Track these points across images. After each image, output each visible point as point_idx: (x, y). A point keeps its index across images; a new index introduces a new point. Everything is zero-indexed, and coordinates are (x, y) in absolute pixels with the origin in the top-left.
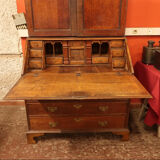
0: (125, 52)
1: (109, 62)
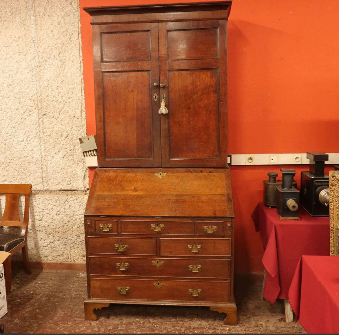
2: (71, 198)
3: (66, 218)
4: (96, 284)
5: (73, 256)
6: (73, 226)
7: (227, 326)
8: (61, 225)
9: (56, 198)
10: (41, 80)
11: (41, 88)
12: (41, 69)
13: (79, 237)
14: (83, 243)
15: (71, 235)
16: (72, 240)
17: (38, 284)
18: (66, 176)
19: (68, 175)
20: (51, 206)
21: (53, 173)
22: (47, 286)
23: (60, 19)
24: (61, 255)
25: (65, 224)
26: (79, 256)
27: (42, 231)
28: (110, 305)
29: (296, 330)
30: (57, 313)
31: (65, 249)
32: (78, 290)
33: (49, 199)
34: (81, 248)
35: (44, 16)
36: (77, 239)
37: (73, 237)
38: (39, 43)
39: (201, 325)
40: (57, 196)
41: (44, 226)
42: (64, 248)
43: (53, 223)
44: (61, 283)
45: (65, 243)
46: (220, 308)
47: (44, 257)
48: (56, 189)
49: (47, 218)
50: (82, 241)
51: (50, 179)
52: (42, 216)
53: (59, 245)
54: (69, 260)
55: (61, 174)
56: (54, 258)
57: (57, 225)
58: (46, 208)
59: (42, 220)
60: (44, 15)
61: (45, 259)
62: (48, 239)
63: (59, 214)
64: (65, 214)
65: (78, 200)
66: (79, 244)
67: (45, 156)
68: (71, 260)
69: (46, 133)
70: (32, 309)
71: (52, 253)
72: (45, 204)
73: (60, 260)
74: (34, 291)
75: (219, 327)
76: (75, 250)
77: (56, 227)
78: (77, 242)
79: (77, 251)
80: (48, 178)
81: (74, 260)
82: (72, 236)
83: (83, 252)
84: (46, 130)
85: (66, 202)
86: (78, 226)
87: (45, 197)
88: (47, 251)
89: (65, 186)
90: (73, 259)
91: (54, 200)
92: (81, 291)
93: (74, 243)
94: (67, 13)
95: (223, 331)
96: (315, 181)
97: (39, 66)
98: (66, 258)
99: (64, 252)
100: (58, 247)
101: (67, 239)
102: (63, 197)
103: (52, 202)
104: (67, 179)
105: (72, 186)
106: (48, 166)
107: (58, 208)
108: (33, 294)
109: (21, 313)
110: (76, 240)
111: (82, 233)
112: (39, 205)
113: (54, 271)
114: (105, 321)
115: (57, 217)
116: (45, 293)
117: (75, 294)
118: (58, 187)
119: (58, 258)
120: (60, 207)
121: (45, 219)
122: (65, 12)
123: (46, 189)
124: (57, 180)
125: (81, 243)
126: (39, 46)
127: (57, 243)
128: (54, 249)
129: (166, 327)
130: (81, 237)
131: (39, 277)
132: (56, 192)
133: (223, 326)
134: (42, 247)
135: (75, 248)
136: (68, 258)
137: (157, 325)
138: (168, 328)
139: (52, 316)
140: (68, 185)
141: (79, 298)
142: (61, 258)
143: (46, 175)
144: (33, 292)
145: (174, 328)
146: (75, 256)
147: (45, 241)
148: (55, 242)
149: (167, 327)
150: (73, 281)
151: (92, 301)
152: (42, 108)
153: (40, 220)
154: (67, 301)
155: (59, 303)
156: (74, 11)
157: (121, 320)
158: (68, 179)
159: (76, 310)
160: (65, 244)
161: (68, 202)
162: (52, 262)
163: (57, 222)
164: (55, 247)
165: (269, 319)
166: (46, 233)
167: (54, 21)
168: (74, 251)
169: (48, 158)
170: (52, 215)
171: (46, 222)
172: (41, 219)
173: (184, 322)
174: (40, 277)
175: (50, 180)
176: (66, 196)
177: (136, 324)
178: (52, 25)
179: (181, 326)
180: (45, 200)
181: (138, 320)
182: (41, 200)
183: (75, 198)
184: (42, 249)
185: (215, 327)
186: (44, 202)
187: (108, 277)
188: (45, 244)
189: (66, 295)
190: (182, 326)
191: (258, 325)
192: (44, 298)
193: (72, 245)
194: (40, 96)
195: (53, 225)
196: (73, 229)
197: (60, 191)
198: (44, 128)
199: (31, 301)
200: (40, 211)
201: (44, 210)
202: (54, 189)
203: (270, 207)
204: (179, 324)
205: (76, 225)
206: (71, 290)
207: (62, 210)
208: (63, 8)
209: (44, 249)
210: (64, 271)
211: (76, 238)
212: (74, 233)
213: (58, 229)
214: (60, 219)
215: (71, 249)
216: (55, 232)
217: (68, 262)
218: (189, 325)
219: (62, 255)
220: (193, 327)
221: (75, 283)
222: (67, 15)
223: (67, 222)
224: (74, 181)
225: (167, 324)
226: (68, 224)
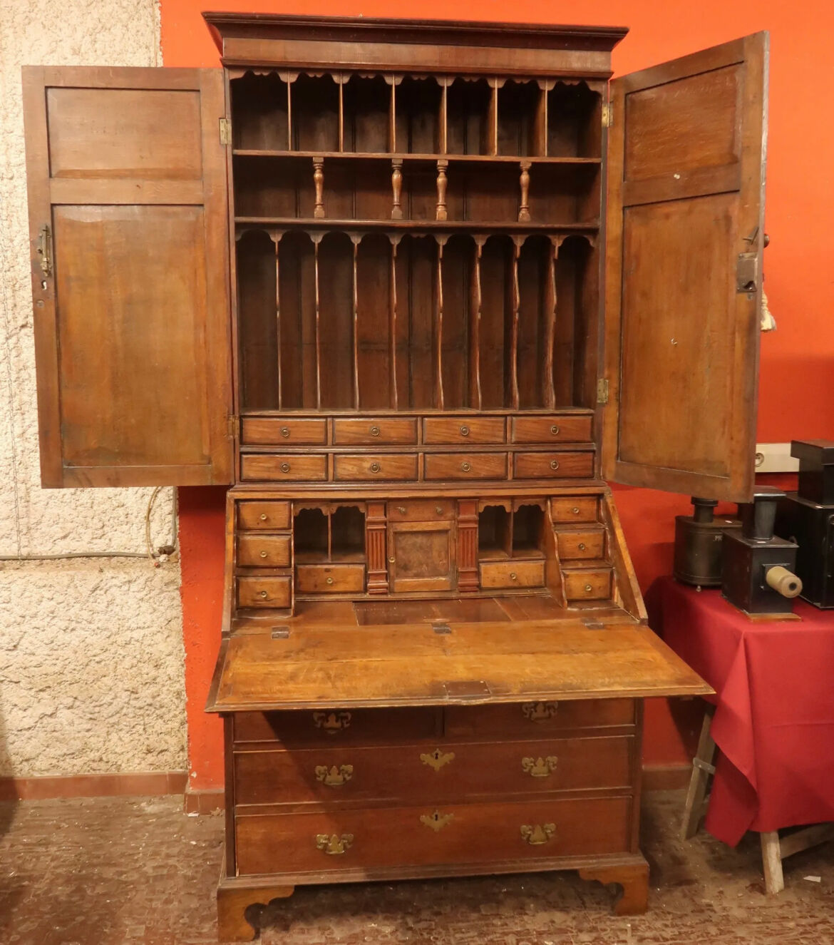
0: (607, 542)
1: (550, 582)
2: (113, 577)
3: (97, 641)
4: (252, 832)
5: (116, 753)
6: (116, 663)
7: (624, 919)
8: (81, 663)
9: (66, 581)
10: (14, 219)
11: (15, 243)
12: (15, 187)
13: (137, 696)
14: (148, 712)
15: (111, 689)
16: (114, 704)
17: (21, 847)
18: (91, 513)
19: (95, 508)
20: (47, 606)
21: (48, 503)
22: (53, 849)
23: (79, 35)
24: (77, 753)
25: (91, 658)
26: (136, 752)
27: (16, 683)
28: (295, 889)
29: (800, 912)
30: (122, 928)
31: (91, 733)
32: (156, 853)
33: (41, 583)
34: (140, 728)
35: (29, 23)
36: (130, 700)
37: (116, 697)
38: (11, 106)
39: (553, 922)
40: (67, 575)
41: (24, 666)
42: (88, 730)
43: (54, 657)
44: (94, 836)
45: (91, 716)
46: (605, 871)
47: (21, 763)
48: (56, 554)
49: (35, 642)
50: (146, 708)
51: (38, 523)
52: (18, 637)
53: (73, 722)
54: (103, 766)
55: (74, 506)
56: (54, 762)
57: (67, 662)
58: (34, 610)
59: (19, 647)
60: (27, 21)
61: (26, 766)
62: (35, 705)
63: (73, 630)
64: (92, 626)
65: (137, 583)
66: (134, 717)
67: (23, 451)
68: (110, 764)
69: (26, 382)
70: (37, 924)
71: (47, 747)
72: (28, 599)
73: (73, 767)
74: (19, 868)
75: (605, 922)
76: (121, 734)
77: (64, 667)
78: (130, 710)
79: (127, 738)
80: (33, 521)
81: (119, 763)
82: (114, 694)
83: (148, 739)
84: (29, 374)
85: (98, 592)
86: (135, 661)
87: (27, 578)
88: (33, 741)
89: (84, 543)
90: (116, 762)
91: (58, 588)
92: (168, 856)
93: (118, 715)
94: (103, 21)
95: (619, 933)
96: (831, 517)
97: (10, 176)
98: (94, 761)
99: (86, 743)
100: (67, 728)
101: (97, 704)
102: (89, 576)
103: (53, 592)
104: (96, 523)
105: (107, 541)
106: (33, 483)
107: (72, 611)
108: (19, 879)
109: (8, 939)
110: (126, 705)
111: (147, 683)
112: (8, 603)
113: (56, 801)
114: (282, 938)
115: (66, 638)
116: (59, 871)
117: (154, 868)
118: (63, 548)
119: (67, 760)
120: (78, 606)
121: (25, 646)
122: (96, 16)
123: (24, 552)
124: (60, 525)
125: (141, 712)
126: (11, 115)
127: (64, 715)
128: (55, 734)
129: (462, 939)
130: (143, 694)
131: (17, 825)
132: (57, 561)
133: (614, 921)
134: (16, 733)
135: (121, 730)
136: (101, 760)
137: (437, 936)
138: (469, 939)
139: (111, 938)
140: (95, 541)
141: (170, 877)
142: (79, 762)
143: (25, 509)
144: (17, 872)
145: (486, 939)
146: (122, 753)
147: (25, 714)
148: (58, 714)
149: (466, 938)
150: (131, 828)
151: (240, 882)
152: (15, 306)
153: (10, 650)
154: (137, 891)
155: (116, 899)
156: (125, 16)
157: (327, 932)
158: (95, 521)
159: (178, 916)
160: (91, 719)
161: (102, 592)
162: (46, 774)
163: (68, 653)
164: (59, 727)
165: (721, 889)
166: (31, 689)
167: (61, 41)
168: (120, 739)
169: (31, 460)
170: (50, 633)
171: (30, 654)
172: (15, 646)
173: (507, 918)
174: (18, 823)
175: (39, 527)
176: (96, 572)
177: (374, 940)
178: (51, 53)
179: (501, 931)
180: (31, 587)
181: (373, 925)
182: (16, 588)
183: (127, 578)
184: (15, 738)
185: (594, 925)
186: (27, 594)
187: (290, 808)
188: (28, 722)
189: (125, 873)
190: (506, 931)
191: (703, 908)
192: (60, 888)
193: (112, 720)
194: (12, 269)
195: (54, 662)
196: (118, 672)
197: (69, 557)
198: (21, 367)
199: (25, 901)
200: (13, 620)
201: (24, 617)
202: (50, 554)
203: (699, 587)
204: (493, 925)
205: (127, 659)
206: (133, 854)
207: (85, 615)
208: (88, 5)
209: (23, 738)
210: (91, 801)
211: (127, 700)
212: (120, 684)
213: (69, 675)
214: (77, 644)
215: (108, 733)
216: (59, 684)
217: (98, 772)
218: (521, 927)
219: (82, 751)
220: (534, 930)
221: (139, 835)
222: (102, 27)
223: (98, 651)
224: (115, 528)
225: (460, 929)
226: (102, 657)
